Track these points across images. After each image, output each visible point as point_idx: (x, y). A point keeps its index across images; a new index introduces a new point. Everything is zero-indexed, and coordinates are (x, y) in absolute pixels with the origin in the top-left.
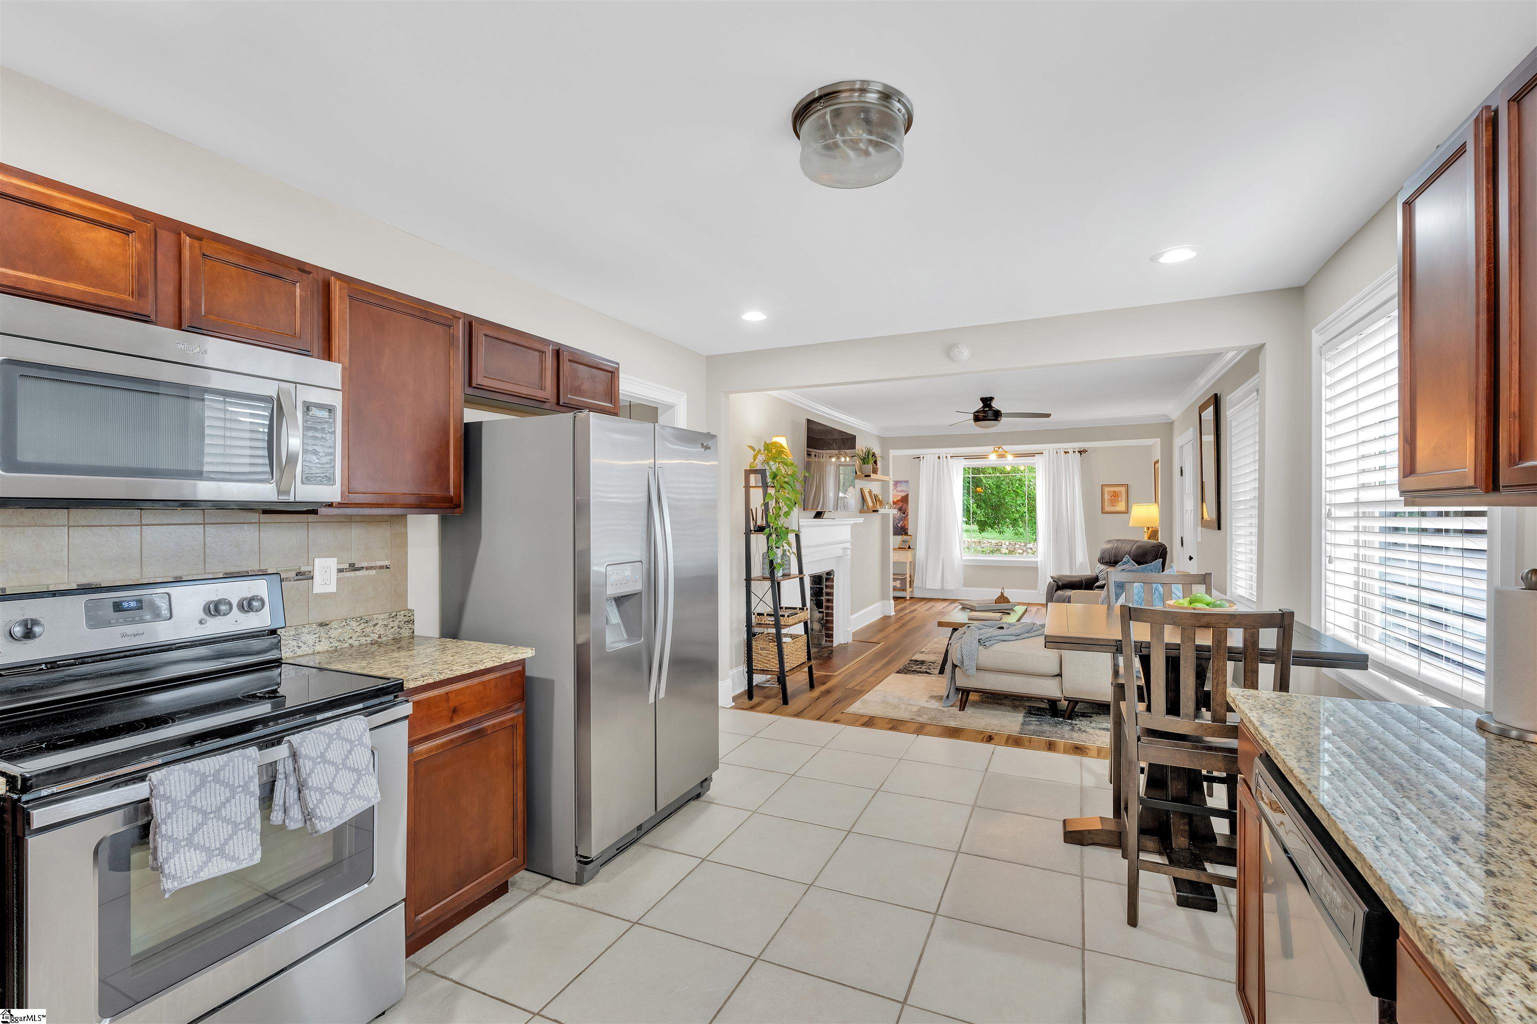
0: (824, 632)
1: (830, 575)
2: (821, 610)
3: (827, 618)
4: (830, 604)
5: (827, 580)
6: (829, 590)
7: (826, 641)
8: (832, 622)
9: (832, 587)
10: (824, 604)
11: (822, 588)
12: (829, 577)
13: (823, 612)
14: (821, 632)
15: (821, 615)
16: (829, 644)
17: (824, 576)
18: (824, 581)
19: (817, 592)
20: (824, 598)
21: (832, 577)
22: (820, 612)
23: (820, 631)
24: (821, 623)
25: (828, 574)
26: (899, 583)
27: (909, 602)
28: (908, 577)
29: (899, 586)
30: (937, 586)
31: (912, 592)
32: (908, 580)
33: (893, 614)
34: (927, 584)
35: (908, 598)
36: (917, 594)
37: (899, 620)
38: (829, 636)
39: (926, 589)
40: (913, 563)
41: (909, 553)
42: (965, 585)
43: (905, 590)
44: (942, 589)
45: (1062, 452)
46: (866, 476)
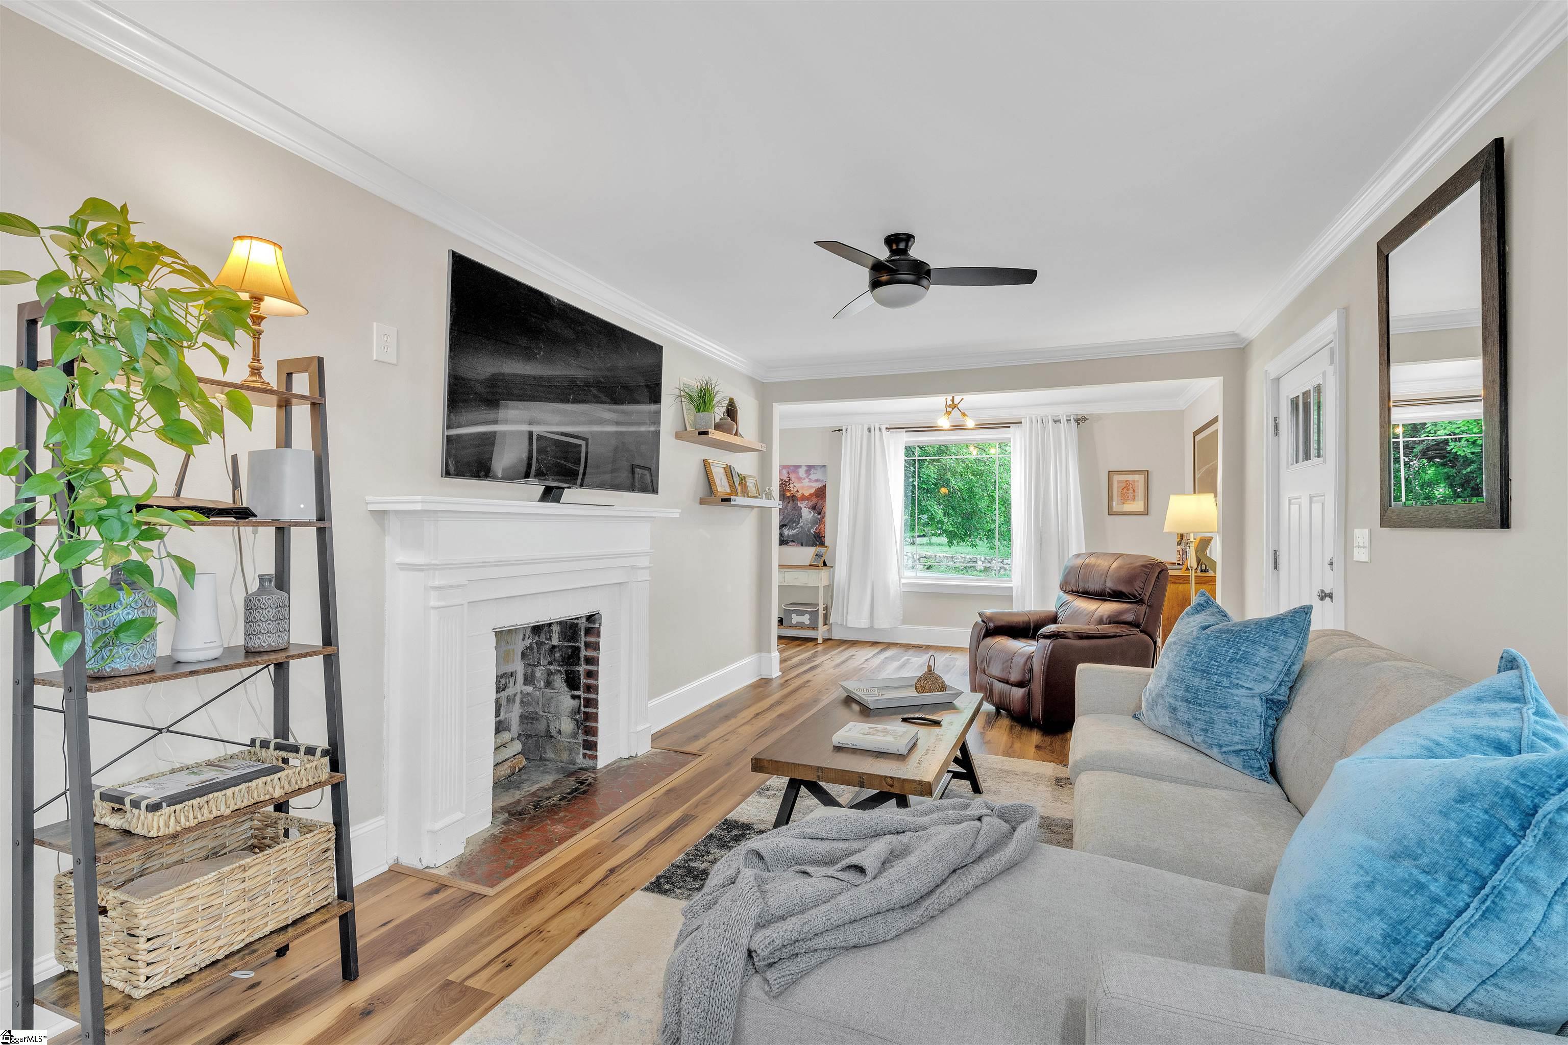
0: (581, 737)
1: (594, 622)
2: (576, 693)
3: (587, 710)
4: (592, 682)
5: (588, 631)
6: (590, 653)
7: (585, 755)
8: (595, 717)
9: (596, 647)
10: (583, 681)
11: (578, 648)
12: (592, 626)
13: (579, 697)
14: (575, 738)
15: (575, 703)
16: (588, 763)
17: (583, 624)
18: (583, 633)
19: (569, 658)
20: (582, 668)
21: (597, 626)
22: (574, 697)
23: (574, 736)
24: (576, 720)
25: (590, 618)
26: (807, 616)
27: (820, 648)
28: (821, 607)
29: (807, 622)
30: (864, 623)
31: (829, 630)
32: (821, 613)
33: (776, 673)
34: (849, 618)
35: (820, 641)
36: (837, 635)
37: (786, 683)
38: (591, 746)
39: (849, 625)
40: (829, 588)
41: (824, 573)
42: (905, 621)
43: (815, 628)
44: (871, 627)
45: (1051, 422)
46: (701, 433)
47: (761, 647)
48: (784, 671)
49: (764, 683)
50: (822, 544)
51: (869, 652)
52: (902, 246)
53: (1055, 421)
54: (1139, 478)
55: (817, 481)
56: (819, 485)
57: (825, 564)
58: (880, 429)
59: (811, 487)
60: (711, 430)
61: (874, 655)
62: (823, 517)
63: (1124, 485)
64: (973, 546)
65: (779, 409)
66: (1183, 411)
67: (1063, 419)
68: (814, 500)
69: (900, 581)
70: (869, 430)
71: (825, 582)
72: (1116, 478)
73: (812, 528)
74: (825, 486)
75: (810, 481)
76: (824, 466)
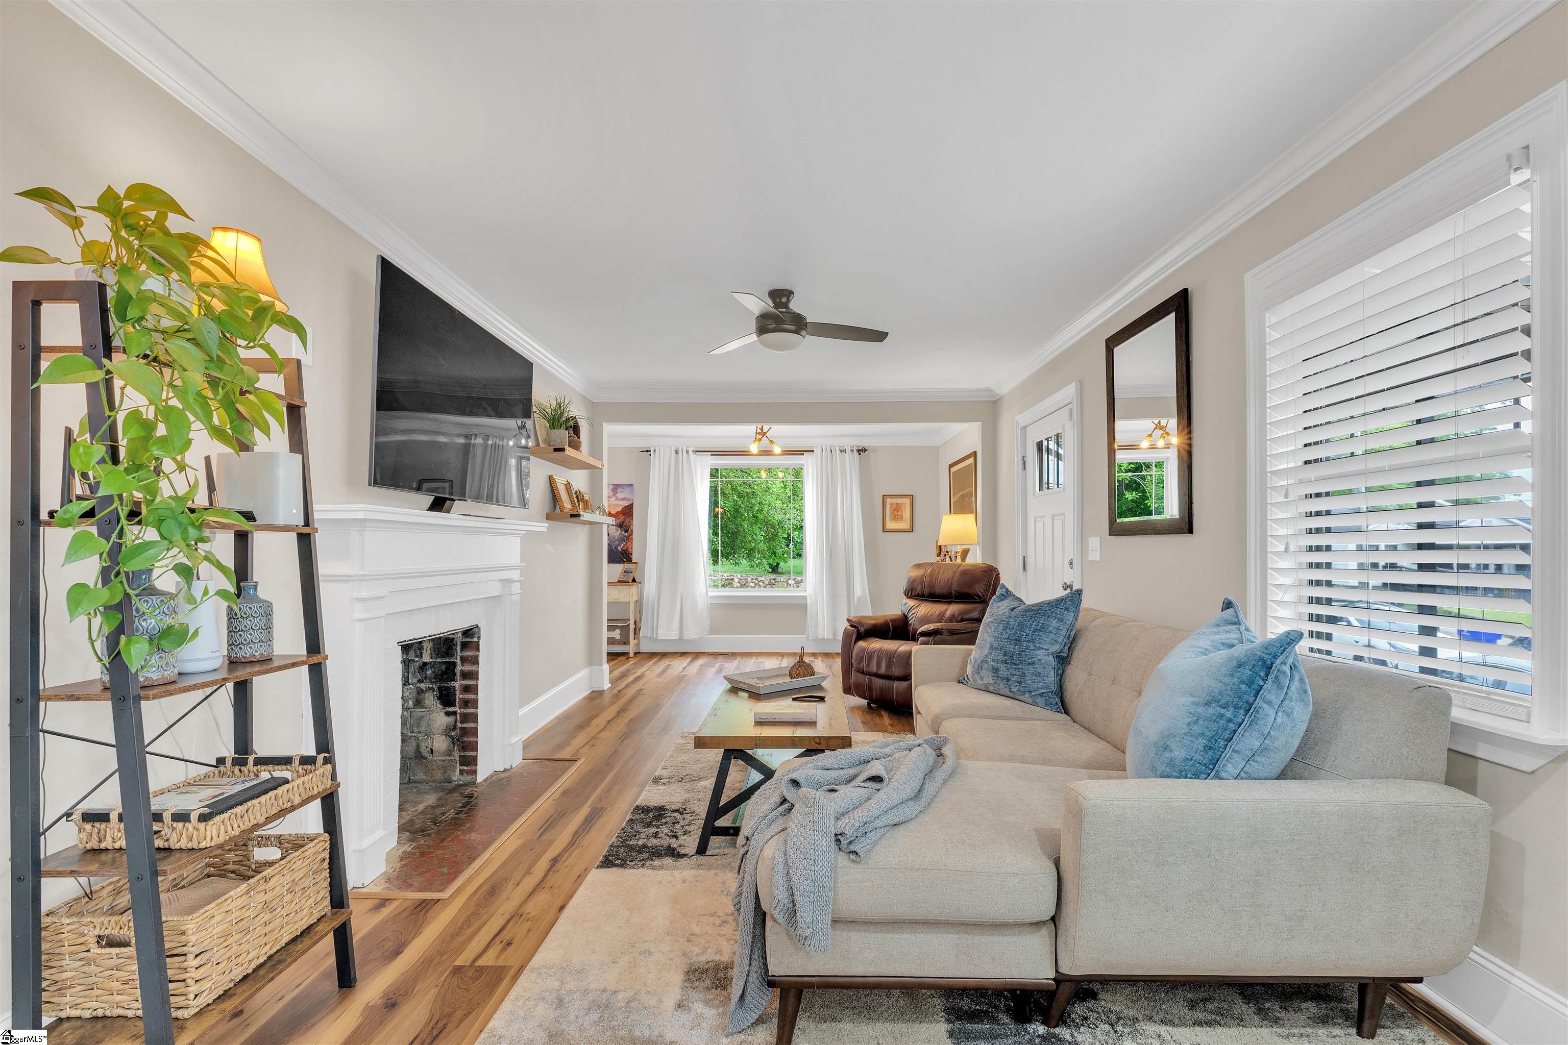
0: (457, 754)
1: (472, 636)
2: (451, 709)
3: (465, 725)
4: (471, 696)
5: (465, 646)
6: (468, 668)
7: (461, 772)
8: (475, 732)
9: (475, 661)
10: (459, 696)
11: (454, 664)
12: (470, 640)
13: (455, 713)
14: (450, 755)
15: (451, 719)
16: (469, 778)
17: (459, 638)
18: (459, 648)
19: (443, 673)
20: (458, 684)
21: (475, 639)
22: (448, 714)
23: (449, 753)
24: (451, 737)
25: (468, 633)
26: (618, 631)
27: (632, 662)
28: (632, 622)
29: (618, 637)
30: (674, 635)
31: (638, 645)
32: (632, 627)
33: (607, 686)
34: (659, 631)
35: (631, 655)
36: (646, 648)
37: (618, 695)
38: (469, 762)
39: (660, 637)
40: (639, 604)
41: (634, 589)
42: (713, 630)
43: (626, 642)
44: (681, 639)
45: (837, 450)
46: (556, 450)
47: (591, 661)
48: (613, 682)
49: (596, 695)
50: (629, 560)
51: (683, 662)
52: (784, 300)
53: (841, 451)
54: (907, 501)
55: (623, 499)
56: (626, 503)
57: (634, 580)
58: (687, 452)
59: (618, 505)
60: (567, 448)
61: (689, 664)
62: (631, 534)
63: (895, 506)
64: (736, 564)
65: (609, 429)
66: (938, 447)
67: (848, 451)
68: (622, 518)
69: (707, 593)
70: (677, 452)
71: (635, 598)
72: (889, 501)
73: (619, 545)
74: (632, 505)
75: (617, 499)
76: (631, 485)
